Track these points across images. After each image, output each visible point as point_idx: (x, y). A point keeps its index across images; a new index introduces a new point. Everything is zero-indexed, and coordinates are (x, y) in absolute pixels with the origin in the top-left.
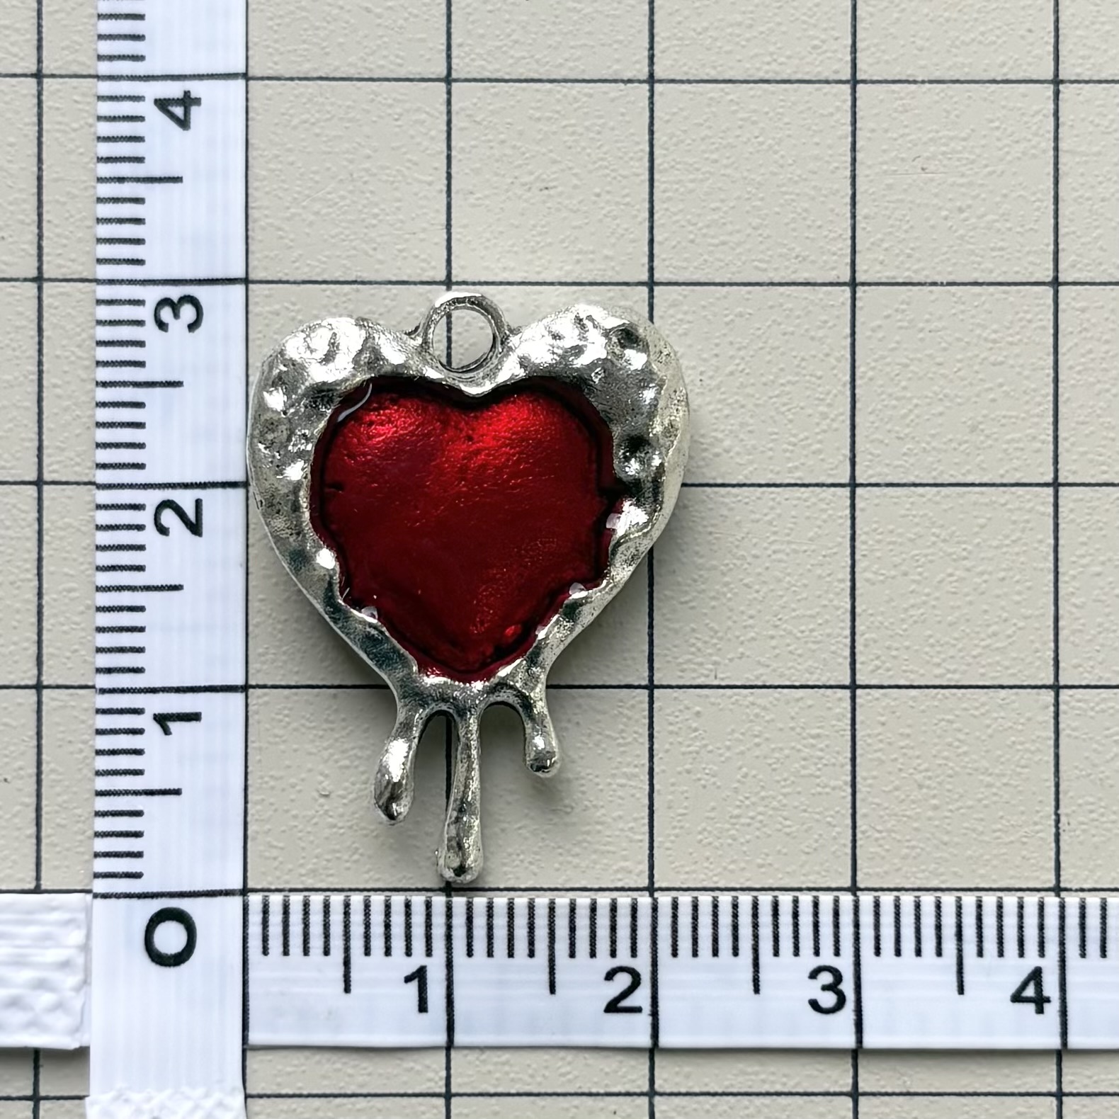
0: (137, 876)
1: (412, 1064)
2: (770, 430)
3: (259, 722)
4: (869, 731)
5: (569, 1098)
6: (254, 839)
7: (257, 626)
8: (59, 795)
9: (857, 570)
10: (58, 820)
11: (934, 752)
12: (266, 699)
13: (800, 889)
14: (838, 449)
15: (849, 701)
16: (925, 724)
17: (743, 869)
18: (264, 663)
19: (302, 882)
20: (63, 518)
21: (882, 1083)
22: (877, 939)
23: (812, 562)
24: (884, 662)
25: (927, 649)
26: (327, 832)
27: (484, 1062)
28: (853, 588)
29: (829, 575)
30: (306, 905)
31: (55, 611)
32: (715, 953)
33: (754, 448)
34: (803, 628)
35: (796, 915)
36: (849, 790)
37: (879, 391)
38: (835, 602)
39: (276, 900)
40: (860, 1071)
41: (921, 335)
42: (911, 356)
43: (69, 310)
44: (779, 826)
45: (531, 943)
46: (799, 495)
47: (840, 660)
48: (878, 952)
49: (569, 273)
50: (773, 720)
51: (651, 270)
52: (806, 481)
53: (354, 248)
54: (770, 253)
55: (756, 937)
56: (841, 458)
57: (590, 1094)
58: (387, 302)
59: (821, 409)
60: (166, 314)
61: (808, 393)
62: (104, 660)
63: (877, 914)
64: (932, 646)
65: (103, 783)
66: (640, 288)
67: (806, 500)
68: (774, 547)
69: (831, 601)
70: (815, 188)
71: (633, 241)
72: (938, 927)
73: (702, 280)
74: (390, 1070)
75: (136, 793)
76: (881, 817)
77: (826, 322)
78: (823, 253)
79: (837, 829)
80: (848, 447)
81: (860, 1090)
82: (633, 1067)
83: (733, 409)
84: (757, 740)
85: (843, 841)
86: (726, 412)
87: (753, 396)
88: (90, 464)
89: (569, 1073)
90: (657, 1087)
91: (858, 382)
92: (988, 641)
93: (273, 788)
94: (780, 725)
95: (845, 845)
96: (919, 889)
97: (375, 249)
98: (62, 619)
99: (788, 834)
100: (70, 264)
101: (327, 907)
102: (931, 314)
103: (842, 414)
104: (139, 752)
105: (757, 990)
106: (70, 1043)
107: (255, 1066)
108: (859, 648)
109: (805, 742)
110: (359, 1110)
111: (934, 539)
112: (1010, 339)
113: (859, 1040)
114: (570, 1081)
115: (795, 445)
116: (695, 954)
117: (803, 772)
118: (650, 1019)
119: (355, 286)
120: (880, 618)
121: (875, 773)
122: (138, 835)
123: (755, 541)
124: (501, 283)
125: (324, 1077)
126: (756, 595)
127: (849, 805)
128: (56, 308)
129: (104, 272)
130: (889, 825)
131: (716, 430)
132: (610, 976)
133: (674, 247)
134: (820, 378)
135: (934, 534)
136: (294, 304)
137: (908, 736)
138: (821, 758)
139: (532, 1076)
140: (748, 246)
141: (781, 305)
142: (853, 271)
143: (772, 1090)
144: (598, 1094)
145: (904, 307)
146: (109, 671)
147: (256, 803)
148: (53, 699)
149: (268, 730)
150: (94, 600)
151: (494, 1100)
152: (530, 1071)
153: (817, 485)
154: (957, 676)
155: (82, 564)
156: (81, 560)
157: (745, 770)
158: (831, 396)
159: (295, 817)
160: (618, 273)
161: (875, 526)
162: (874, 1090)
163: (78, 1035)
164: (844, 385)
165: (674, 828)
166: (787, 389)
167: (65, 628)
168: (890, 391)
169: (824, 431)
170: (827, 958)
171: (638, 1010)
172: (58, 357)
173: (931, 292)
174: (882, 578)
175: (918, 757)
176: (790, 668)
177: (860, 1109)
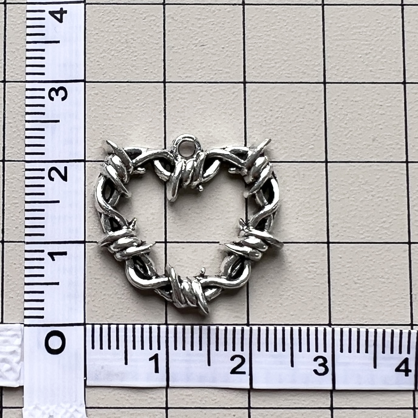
2: (293, 140)
3: (90, 256)
4: (335, 261)
7: (89, 217)
12: (92, 247)
14: (321, 147)
15: (327, 248)
16: (357, 258)
17: (285, 317)
18: (92, 232)
19: (108, 321)
20: (13, 174)
22: (342, 345)
23: (311, 193)
24: (340, 233)
25: (357, 228)
26: (117, 301)
27: (181, 394)
28: (327, 203)
29: (317, 198)
30: (109, 329)
31: (9, 211)
32: (276, 350)
33: (287, 147)
34: (308, 219)
35: (308, 335)
36: (327, 284)
37: (336, 124)
39: (97, 328)
40: (334, 398)
41: (352, 103)
42: (348, 111)
43: (16, 93)
44: (300, 299)
45: (200, 344)
46: (305, 166)
47: (323, 232)
48: (342, 351)
49: (212, 78)
50: (296, 256)
51: (245, 77)
52: (308, 160)
53: (127, 69)
54: (291, 71)
55: (292, 344)
56: (322, 151)
57: (224, 408)
58: (140, 89)
60: (53, 94)
61: (308, 125)
62: (28, 231)
63: (342, 335)
64: (360, 226)
65: (28, 280)
66: (240, 84)
67: (307, 168)
68: (296, 187)
69: (319, 208)
70: (308, 45)
71: (237, 66)
72: (367, 341)
73: (265, 81)
74: (143, 398)
75: (41, 284)
76: (341, 295)
77: (314, 97)
78: (312, 71)
79: (323, 300)
80: (324, 147)
81: (334, 407)
82: (242, 397)
83: (278, 132)
84: (290, 264)
85: (325, 305)
86: (275, 133)
87: (286, 127)
88: (23, 153)
89: (216, 399)
90: (251, 405)
91: (327, 121)
92: (382, 225)
93: (95, 283)
94: (299, 258)
97: (135, 69)
98: (12, 215)
99: (303, 302)
100: (16, 75)
101: (117, 330)
102: (356, 95)
103: (321, 134)
104: (42, 268)
105: (292, 365)
106: (16, 385)
108: (329, 228)
109: (309, 265)
110: (131, 414)
112: (387, 105)
113: (334, 386)
114: (216, 403)
115: (303, 146)
116: (267, 350)
117: (309, 277)
118: (249, 377)
119: (127, 84)
120: (338, 215)
121: (337, 278)
122: (42, 301)
123: (288, 184)
124: (185, 82)
125: (117, 400)
126: (288, 206)
127: (328, 291)
128: (10, 92)
129: (29, 78)
130: (343, 299)
132: (233, 359)
133: (253, 68)
134: (312, 120)
135: (359, 181)
136: (104, 90)
137: (350, 262)
138: (316, 272)
140: (282, 68)
141: (296, 91)
142: (325, 78)
143: (298, 407)
144: (227, 408)
145: (345, 92)
146: (30, 235)
147: (89, 289)
148: (9, 247)
149: (93, 259)
150: (24, 207)
151: (185, 410)
152: (200, 399)
154: (370, 238)
155: (20, 193)
157: (285, 276)
158: (317, 127)
159: (105, 295)
160: (231, 78)
161: (335, 178)
164: (322, 122)
165: (257, 300)
167: (13, 218)
169: (315, 141)
170: (321, 353)
171: (244, 373)
172: (11, 112)
173: (355, 86)
174: (339, 199)
175: (355, 271)
176: (303, 235)
177: (334, 414)
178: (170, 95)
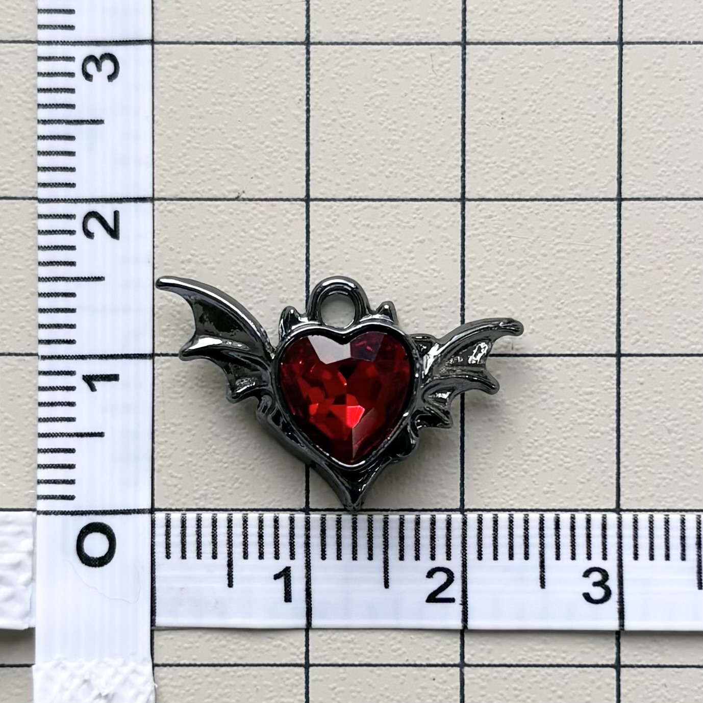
0: (71, 498)
1: (279, 642)
2: (555, 157)
3: (163, 382)
4: (630, 390)
5: (399, 668)
6: (159, 471)
7: (160, 309)
8: (11, 437)
9: (622, 265)
10: (11, 456)
11: (680, 405)
12: (168, 364)
13: (576, 510)
14: (607, 171)
15: (615, 366)
16: (674, 384)
17: (533, 495)
18: (166, 337)
19: (196, 504)
20: (13, 225)
21: (639, 658)
22: (636, 546)
23: (588, 259)
24: (642, 336)
25: (676, 326)
26: (214, 466)
27: (335, 640)
28: (619, 279)
29: (600, 269)
30: (199, 521)
31: (7, 296)
32: (511, 557)
33: (543, 171)
34: (580, 310)
35: (573, 528)
36: (615, 435)
37: (641, 126)
38: (606, 290)
39: (176, 517)
40: (622, 648)
41: (673, 83)
42: (666, 99)
43: (18, 65)
44: (561, 462)
45: (370, 549)
46: (577, 207)
47: (608, 335)
48: (636, 557)
49: (401, 35)
50: (556, 381)
51: (464, 32)
52: (583, 197)
53: (235, 17)
54: (556, 19)
55: (542, 545)
56: (610, 178)
57: (415, 665)
58: (260, 58)
59: (597, 140)
60: (91, 67)
61: (585, 128)
62: (45, 334)
63: (636, 528)
64: (680, 323)
65: (44, 428)
66: (456, 46)
67: (583, 211)
68: (559, 247)
69: (602, 289)
71: (450, 10)
72: (683, 538)
73: (503, 41)
74: (263, 646)
75: (70, 435)
76: (640, 455)
77: (599, 73)
78: (597, 20)
79: (606, 465)
80: (616, 170)
81: (622, 663)
82: (448, 645)
83: (527, 141)
84: (544, 396)
85: (610, 474)
86: (522, 143)
87: (542, 130)
88: (33, 184)
89: (399, 649)
90: (466, 660)
91: (624, 120)
93: (173, 432)
94: (562, 385)
95: (611, 477)
96: (669, 511)
97: (251, 17)
98: (12, 303)
99: (567, 468)
100: (17, 29)
101: (214, 522)
102: (681, 66)
103: (611, 144)
104: (71, 404)
105: (543, 585)
106: (20, 625)
107: (160, 643)
108: (621, 327)
109: (581, 398)
110: (239, 676)
111: (682, 241)
113: (622, 625)
114: (400, 655)
115: (574, 168)
116: (495, 558)
117: (580, 421)
118: (460, 608)
119: (235, 46)
120: (639, 302)
121: (634, 422)
122: (71, 467)
123: (543, 243)
124: (348, 43)
125: (213, 651)
126: (543, 285)
127: (615, 446)
128: (7, 63)
129: (44, 35)
130: (645, 462)
131: (514, 157)
132: (430, 574)
133: (482, 15)
134: (594, 116)
135: (682, 237)
136: (188, 60)
137: (661, 393)
138: (593, 410)
139: (370, 652)
140: (538, 14)
141: (565, 60)
142: (621, 33)
143: (554, 663)
144: (421, 665)
145: (659, 61)
146: (49, 342)
147: (161, 443)
148: (7, 364)
149: (169, 388)
150: (37, 288)
151: (342, 669)
152: (369, 648)
153: (591, 199)
155: (27, 260)
156: (27, 257)
157: (535, 419)
158: (603, 130)
159: (190, 454)
160: (438, 35)
161: (636, 231)
162: (633, 663)
163: (27, 619)
164: (613, 122)
165: (480, 463)
166: (569, 125)
167: (14, 309)
168: (649, 126)
169: (598, 158)
170: (597, 561)
171: (452, 600)
172: (8, 101)
173: (681, 49)
174: (641, 271)
175: (668, 409)
176: (570, 341)
177: (622, 677)
178: (318, 68)
